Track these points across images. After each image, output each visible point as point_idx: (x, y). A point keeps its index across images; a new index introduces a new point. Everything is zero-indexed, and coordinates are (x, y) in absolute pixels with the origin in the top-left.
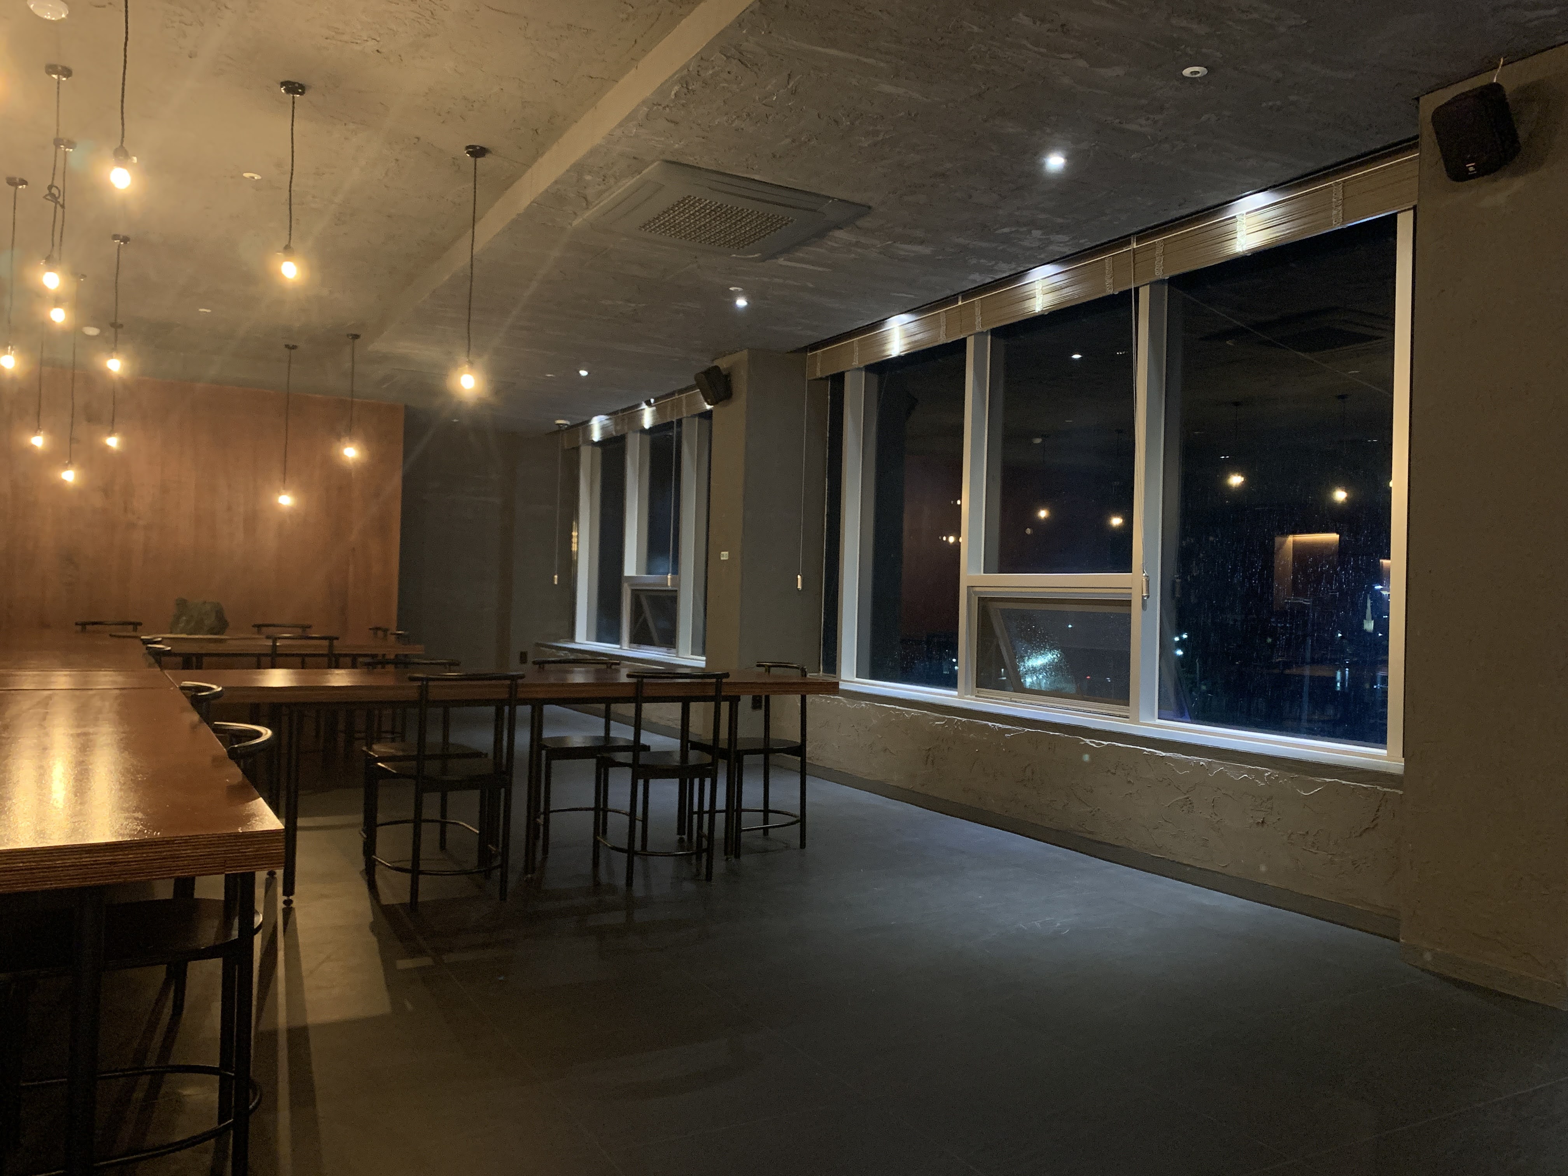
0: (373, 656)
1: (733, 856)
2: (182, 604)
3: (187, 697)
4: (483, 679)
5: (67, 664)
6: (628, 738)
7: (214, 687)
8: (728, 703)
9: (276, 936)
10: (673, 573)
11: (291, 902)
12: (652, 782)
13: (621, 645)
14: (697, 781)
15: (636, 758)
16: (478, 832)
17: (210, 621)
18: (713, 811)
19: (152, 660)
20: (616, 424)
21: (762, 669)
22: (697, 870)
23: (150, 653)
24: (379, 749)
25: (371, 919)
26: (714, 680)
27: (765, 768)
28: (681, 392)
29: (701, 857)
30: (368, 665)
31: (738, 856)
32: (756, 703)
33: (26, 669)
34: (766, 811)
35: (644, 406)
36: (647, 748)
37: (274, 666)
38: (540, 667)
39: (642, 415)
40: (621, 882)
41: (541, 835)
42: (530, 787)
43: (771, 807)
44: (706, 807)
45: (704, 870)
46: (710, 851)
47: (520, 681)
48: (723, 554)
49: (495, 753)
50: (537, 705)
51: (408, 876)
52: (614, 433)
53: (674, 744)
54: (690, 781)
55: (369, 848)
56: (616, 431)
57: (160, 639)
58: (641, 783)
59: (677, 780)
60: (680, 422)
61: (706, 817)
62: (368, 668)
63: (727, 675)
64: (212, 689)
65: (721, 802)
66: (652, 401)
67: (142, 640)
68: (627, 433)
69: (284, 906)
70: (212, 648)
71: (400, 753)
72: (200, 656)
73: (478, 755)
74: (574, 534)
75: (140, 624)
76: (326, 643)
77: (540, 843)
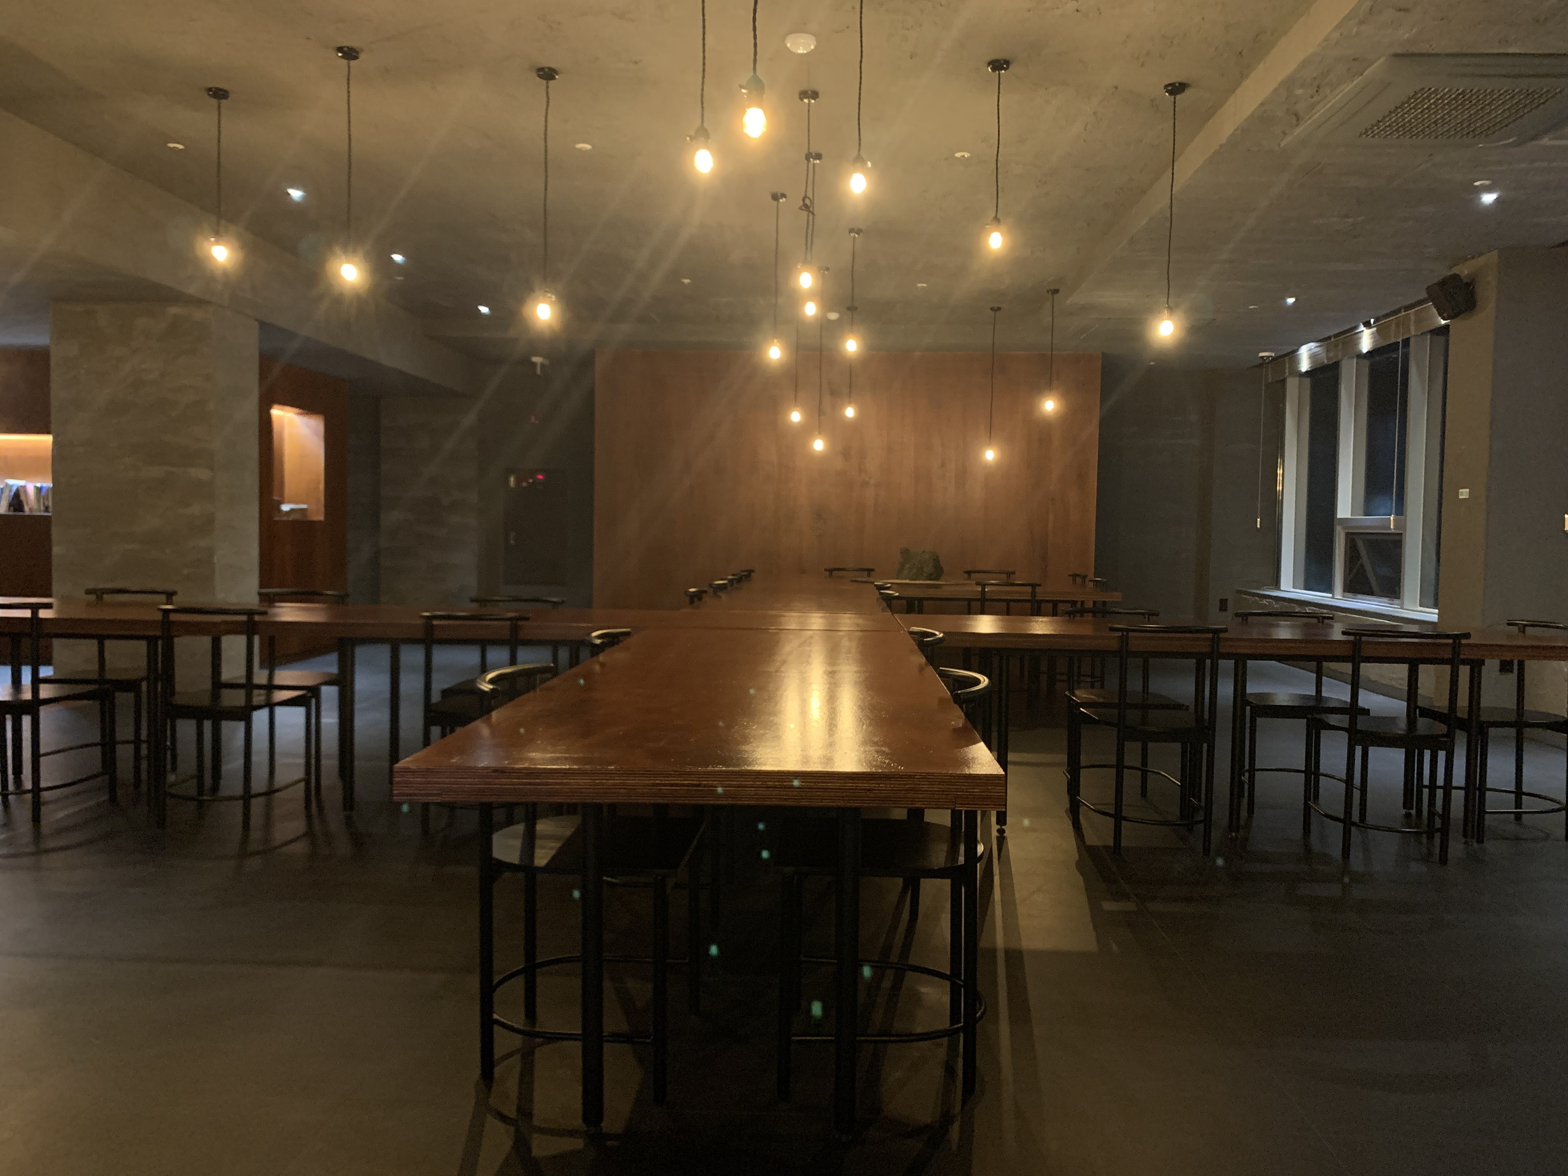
0: (1074, 603)
1: (1475, 841)
2: (905, 552)
3: (915, 640)
4: (1185, 632)
5: (821, 607)
6: (1343, 699)
7: (937, 633)
8: (1468, 667)
9: (992, 862)
10: (1397, 514)
11: (1004, 831)
12: (1373, 751)
13: (1333, 595)
14: (1427, 754)
15: (1353, 721)
16: (1179, 784)
17: (929, 569)
18: (1448, 786)
19: (885, 604)
20: (1328, 351)
21: (1515, 629)
22: (1429, 850)
23: (883, 598)
24: (1081, 695)
25: (1076, 857)
26: (1451, 641)
27: (1517, 742)
28: (1407, 308)
29: (1433, 838)
30: (1069, 613)
31: (1480, 841)
32: (1505, 667)
33: (791, 610)
34: (1519, 793)
35: (1362, 328)
36: (1366, 712)
37: (983, 613)
38: (1243, 620)
39: (1360, 338)
40: (1336, 852)
41: (1246, 794)
42: (1234, 742)
43: (1525, 789)
44: (1440, 781)
45: (1437, 850)
46: (1445, 832)
47: (1222, 635)
48: (1462, 492)
49: (1196, 706)
50: (1241, 661)
51: (1111, 821)
52: (1326, 361)
53: (1398, 707)
54: (1418, 752)
55: (1073, 788)
56: (1328, 358)
57: (889, 585)
58: (1358, 750)
59: (1404, 750)
60: (1406, 342)
61: (1440, 793)
62: (1070, 616)
63: (1467, 636)
64: (935, 635)
65: (1459, 777)
66: (1372, 321)
67: (875, 585)
68: (1341, 360)
69: (997, 834)
70: (932, 593)
71: (1101, 700)
72: (921, 600)
73: (1179, 707)
74: (1280, 472)
75: (873, 570)
76: (1029, 589)
77: (1245, 800)
